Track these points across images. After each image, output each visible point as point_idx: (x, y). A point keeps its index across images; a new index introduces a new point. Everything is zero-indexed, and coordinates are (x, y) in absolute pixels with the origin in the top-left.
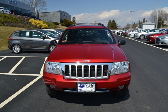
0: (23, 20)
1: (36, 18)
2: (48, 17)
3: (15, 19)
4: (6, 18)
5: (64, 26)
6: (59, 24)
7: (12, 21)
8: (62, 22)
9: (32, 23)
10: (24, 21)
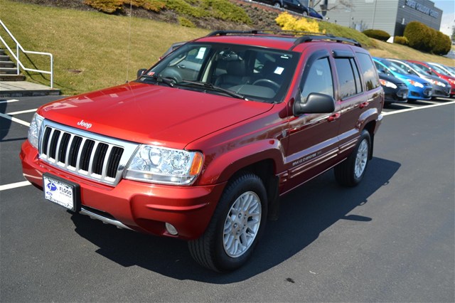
0: (258, 16)
1: (307, 11)
2: (354, 11)
3: (235, 11)
4: (210, 5)
5: (405, 44)
6: (388, 38)
7: (224, 17)
8: (400, 30)
9: (283, 26)
10: (261, 20)
